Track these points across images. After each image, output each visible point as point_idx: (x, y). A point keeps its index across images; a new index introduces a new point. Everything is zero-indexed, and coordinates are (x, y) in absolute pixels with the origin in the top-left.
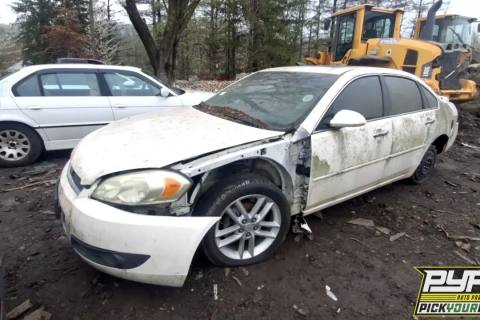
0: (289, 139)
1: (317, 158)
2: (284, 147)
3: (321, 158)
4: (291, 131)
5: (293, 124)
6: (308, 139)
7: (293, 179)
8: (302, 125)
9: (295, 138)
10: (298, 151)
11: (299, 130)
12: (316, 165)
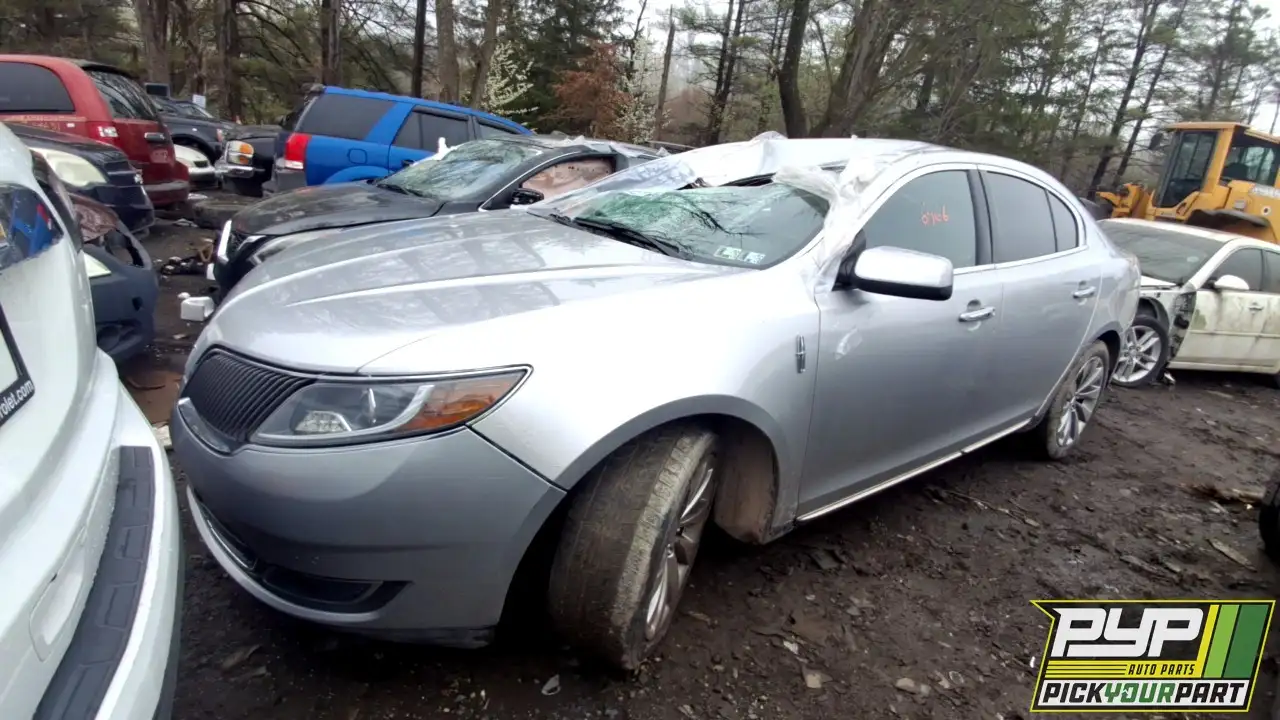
0: (1177, 291)
1: (1198, 311)
2: (1173, 296)
3: (1202, 313)
4: (1180, 284)
5: (1181, 279)
6: (1193, 294)
7: (1171, 328)
8: (1190, 281)
9: (1183, 290)
10: (1182, 302)
11: (1187, 284)
12: (1196, 319)
